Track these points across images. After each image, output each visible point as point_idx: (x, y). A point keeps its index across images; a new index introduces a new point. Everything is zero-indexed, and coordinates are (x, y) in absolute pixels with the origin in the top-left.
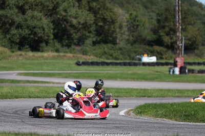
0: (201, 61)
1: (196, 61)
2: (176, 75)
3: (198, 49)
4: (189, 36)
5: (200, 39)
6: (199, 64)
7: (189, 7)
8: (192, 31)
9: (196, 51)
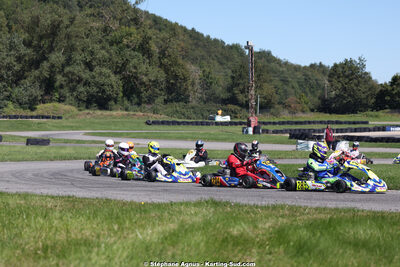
0: (276, 120)
1: (272, 121)
3: (274, 108)
4: (265, 94)
5: (277, 98)
6: (274, 123)
7: (266, 63)
8: (268, 89)
9: (272, 110)
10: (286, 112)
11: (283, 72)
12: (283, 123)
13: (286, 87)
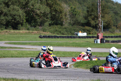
0: (113, 35)
1: (110, 35)
2: (99, 44)
3: (111, 28)
4: (106, 20)
5: (112, 22)
6: (112, 37)
7: (106, 3)
8: (108, 17)
9: (110, 30)
10: (118, 30)
11: (115, 8)
12: (117, 37)
13: (117, 17)
